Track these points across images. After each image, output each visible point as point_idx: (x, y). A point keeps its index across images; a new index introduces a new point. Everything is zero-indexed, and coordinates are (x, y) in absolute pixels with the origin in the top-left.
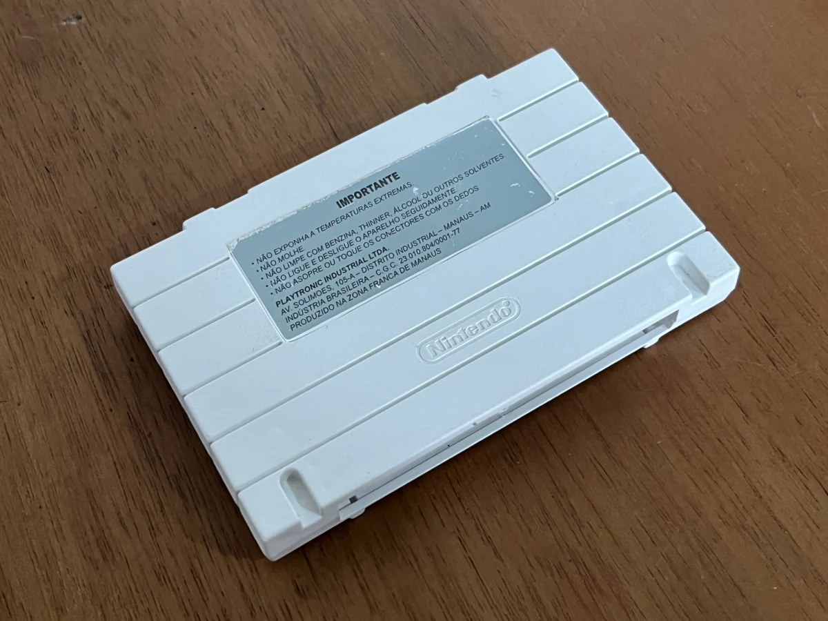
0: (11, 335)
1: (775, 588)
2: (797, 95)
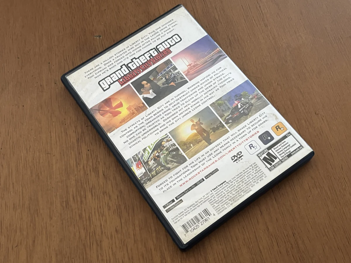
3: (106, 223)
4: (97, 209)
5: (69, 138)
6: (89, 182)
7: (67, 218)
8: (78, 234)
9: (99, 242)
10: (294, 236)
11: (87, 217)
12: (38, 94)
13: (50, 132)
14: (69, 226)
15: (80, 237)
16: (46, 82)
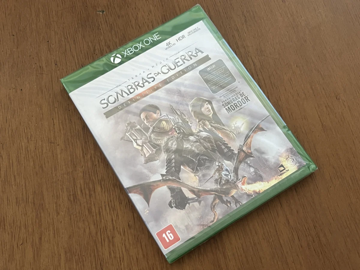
3: (117, 217)
4: (107, 202)
5: (74, 126)
6: (97, 173)
7: (75, 213)
8: (88, 229)
9: (110, 238)
10: (315, 229)
11: (97, 211)
12: (37, 76)
13: (53, 119)
14: (78, 222)
15: (90, 233)
16: (46, 63)
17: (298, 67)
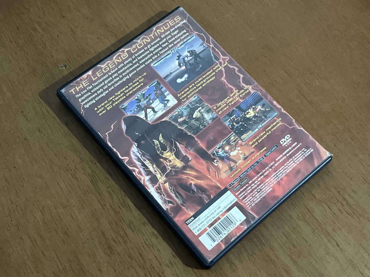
0: (66, 183)
1: (316, 238)
2: (311, 74)
3: (159, 252)
4: (144, 242)
5: (81, 183)
6: (123, 219)
7: (117, 264)
8: (136, 274)
9: (161, 274)
10: (339, 194)
11: (137, 254)
12: (25, 148)
14: (123, 271)
16: (28, 134)
17: (266, 57)
